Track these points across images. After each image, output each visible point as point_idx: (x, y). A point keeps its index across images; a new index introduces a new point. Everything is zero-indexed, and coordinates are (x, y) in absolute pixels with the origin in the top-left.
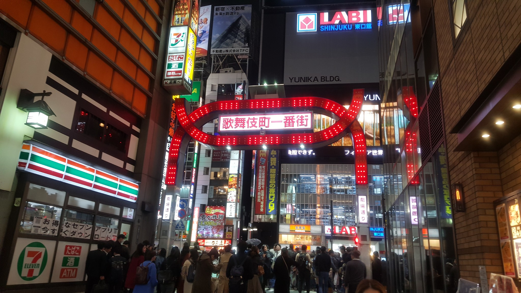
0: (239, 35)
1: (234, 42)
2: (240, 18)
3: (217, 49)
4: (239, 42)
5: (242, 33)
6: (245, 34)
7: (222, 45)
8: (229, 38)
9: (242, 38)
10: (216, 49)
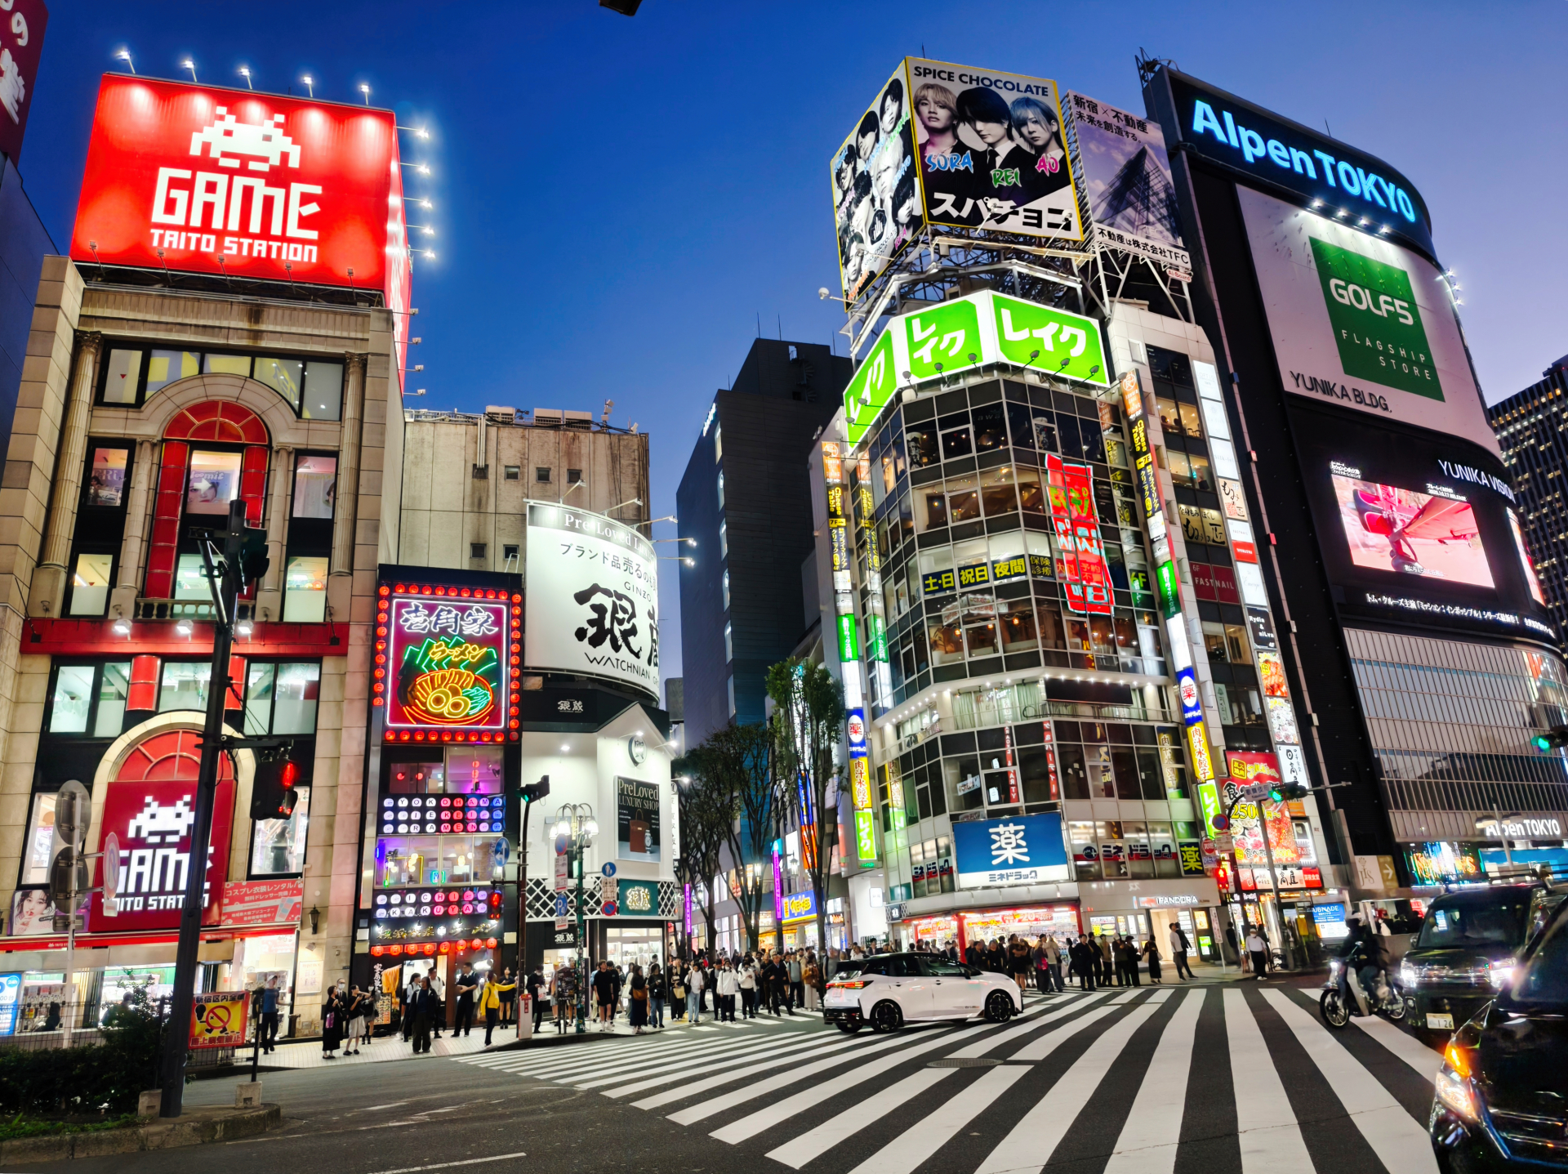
0: (1154, 206)
1: (1148, 223)
2: (1142, 154)
3: (1113, 230)
4: (1158, 225)
5: (1160, 201)
6: (1167, 206)
7: (1119, 219)
8: (1130, 204)
9: (1164, 217)
10: (1107, 229)
